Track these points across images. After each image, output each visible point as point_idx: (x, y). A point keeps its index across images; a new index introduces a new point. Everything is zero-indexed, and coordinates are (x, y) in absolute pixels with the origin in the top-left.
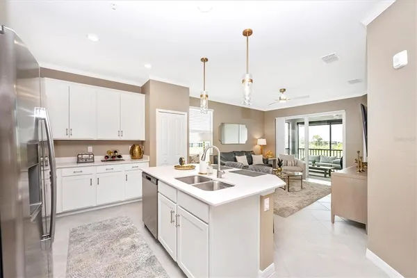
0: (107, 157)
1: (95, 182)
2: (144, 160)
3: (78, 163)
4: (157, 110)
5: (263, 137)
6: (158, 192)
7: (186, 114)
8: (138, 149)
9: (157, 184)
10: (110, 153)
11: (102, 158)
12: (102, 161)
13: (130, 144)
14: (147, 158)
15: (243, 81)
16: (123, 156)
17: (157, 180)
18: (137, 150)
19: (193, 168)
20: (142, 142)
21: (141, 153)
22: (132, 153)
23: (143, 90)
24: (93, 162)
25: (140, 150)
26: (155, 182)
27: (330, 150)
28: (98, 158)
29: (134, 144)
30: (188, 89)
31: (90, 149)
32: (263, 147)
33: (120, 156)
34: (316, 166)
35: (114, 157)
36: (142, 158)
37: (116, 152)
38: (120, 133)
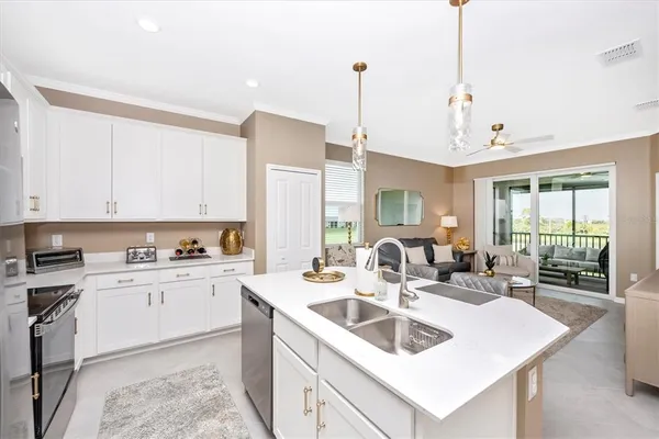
0: (180, 251)
1: (156, 299)
2: (244, 257)
3: (127, 262)
4: (269, 166)
5: (450, 213)
6: (273, 334)
7: (319, 172)
8: (234, 237)
9: (272, 317)
10: (186, 244)
11: (171, 252)
12: (171, 259)
13: (220, 229)
14: (250, 254)
15: (450, 101)
16: (207, 249)
17: (272, 309)
18: (232, 237)
19: (338, 277)
20: (242, 224)
21: (240, 243)
22: (224, 243)
23: (245, 130)
24: (155, 261)
25: (237, 237)
26: (268, 312)
27: (574, 235)
28: (165, 253)
29: (227, 227)
30: (322, 128)
31: (150, 237)
32: (451, 230)
33: (202, 250)
34: (550, 266)
35: (192, 252)
36: (241, 252)
37: (195, 242)
38: (203, 208)
